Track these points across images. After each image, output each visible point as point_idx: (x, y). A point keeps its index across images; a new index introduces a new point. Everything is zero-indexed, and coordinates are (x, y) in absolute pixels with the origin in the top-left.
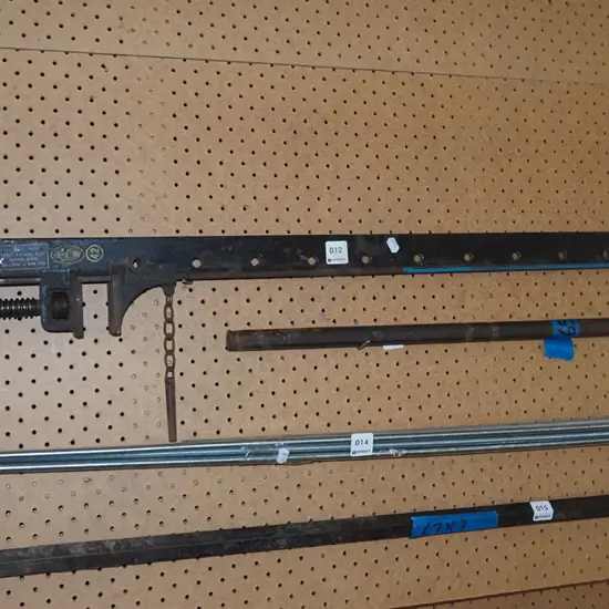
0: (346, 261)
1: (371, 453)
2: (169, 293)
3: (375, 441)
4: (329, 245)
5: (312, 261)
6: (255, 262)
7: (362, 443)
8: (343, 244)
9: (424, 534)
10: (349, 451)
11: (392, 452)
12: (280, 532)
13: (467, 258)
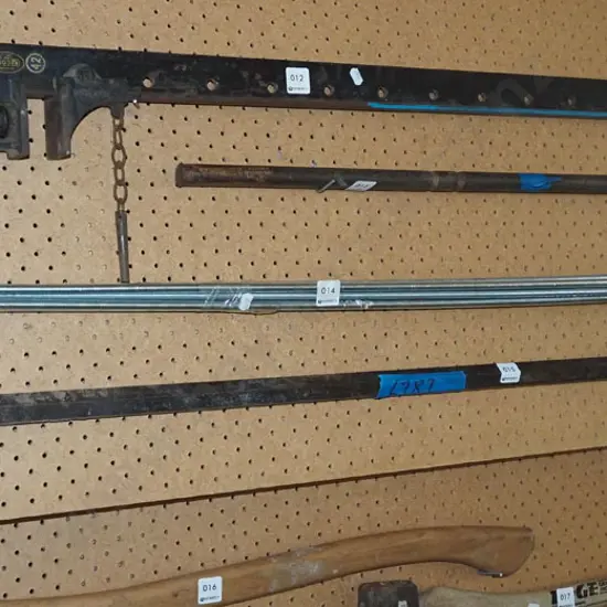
0: (308, 92)
1: (337, 304)
2: (117, 114)
3: (342, 291)
4: (289, 71)
5: (271, 89)
6: (210, 86)
7: (329, 292)
8: (306, 72)
9: (392, 394)
10: (314, 300)
11: (358, 303)
12: (242, 387)
13: (432, 96)
